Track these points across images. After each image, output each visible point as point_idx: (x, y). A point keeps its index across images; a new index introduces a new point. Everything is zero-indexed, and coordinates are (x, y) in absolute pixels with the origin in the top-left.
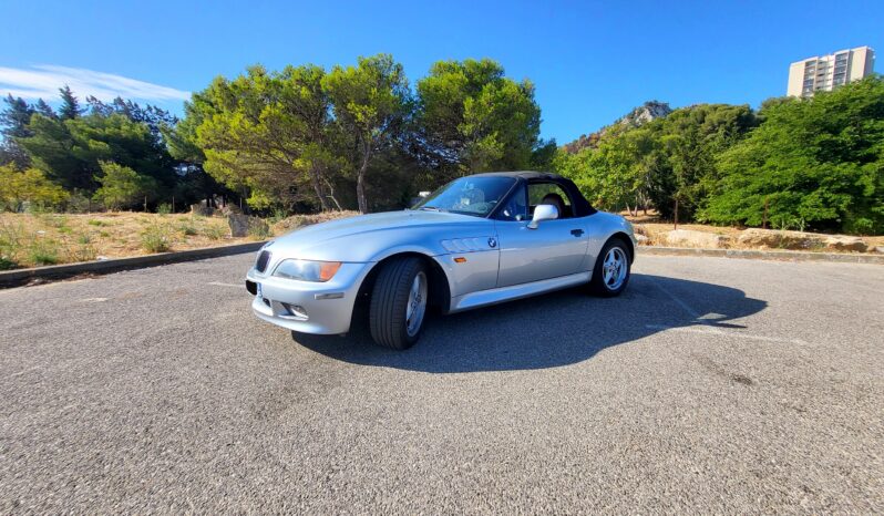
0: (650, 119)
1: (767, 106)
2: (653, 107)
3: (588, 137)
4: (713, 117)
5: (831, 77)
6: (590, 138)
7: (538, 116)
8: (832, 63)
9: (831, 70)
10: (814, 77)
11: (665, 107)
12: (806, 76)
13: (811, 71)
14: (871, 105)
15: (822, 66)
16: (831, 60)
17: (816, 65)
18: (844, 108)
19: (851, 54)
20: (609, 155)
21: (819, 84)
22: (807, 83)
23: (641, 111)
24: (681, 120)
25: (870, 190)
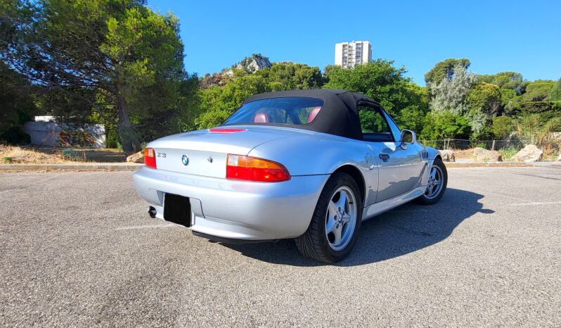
0: (257, 68)
1: (328, 69)
2: (258, 58)
3: (212, 76)
4: (299, 73)
5: (354, 56)
6: (214, 77)
7: (182, 50)
8: (354, 48)
9: (354, 52)
10: (346, 55)
11: (266, 60)
12: (343, 53)
13: (345, 51)
14: (379, 77)
15: (350, 49)
16: (353, 45)
17: (347, 47)
18: (368, 77)
19: (362, 44)
20: (236, 93)
21: (350, 61)
22: (344, 58)
23: (250, 61)
24: (280, 72)
25: (380, 127)
